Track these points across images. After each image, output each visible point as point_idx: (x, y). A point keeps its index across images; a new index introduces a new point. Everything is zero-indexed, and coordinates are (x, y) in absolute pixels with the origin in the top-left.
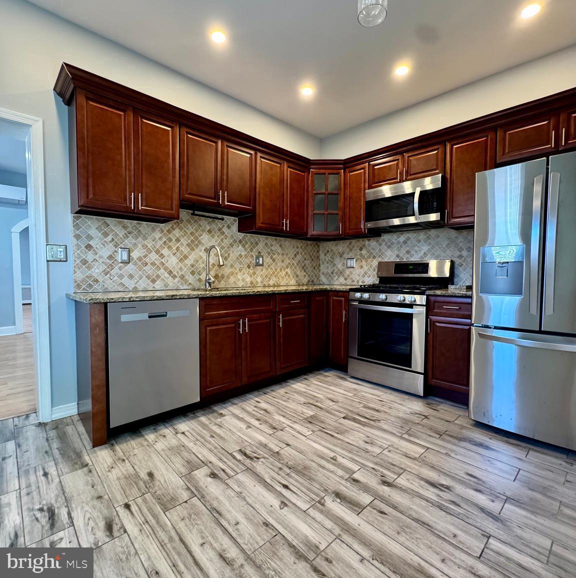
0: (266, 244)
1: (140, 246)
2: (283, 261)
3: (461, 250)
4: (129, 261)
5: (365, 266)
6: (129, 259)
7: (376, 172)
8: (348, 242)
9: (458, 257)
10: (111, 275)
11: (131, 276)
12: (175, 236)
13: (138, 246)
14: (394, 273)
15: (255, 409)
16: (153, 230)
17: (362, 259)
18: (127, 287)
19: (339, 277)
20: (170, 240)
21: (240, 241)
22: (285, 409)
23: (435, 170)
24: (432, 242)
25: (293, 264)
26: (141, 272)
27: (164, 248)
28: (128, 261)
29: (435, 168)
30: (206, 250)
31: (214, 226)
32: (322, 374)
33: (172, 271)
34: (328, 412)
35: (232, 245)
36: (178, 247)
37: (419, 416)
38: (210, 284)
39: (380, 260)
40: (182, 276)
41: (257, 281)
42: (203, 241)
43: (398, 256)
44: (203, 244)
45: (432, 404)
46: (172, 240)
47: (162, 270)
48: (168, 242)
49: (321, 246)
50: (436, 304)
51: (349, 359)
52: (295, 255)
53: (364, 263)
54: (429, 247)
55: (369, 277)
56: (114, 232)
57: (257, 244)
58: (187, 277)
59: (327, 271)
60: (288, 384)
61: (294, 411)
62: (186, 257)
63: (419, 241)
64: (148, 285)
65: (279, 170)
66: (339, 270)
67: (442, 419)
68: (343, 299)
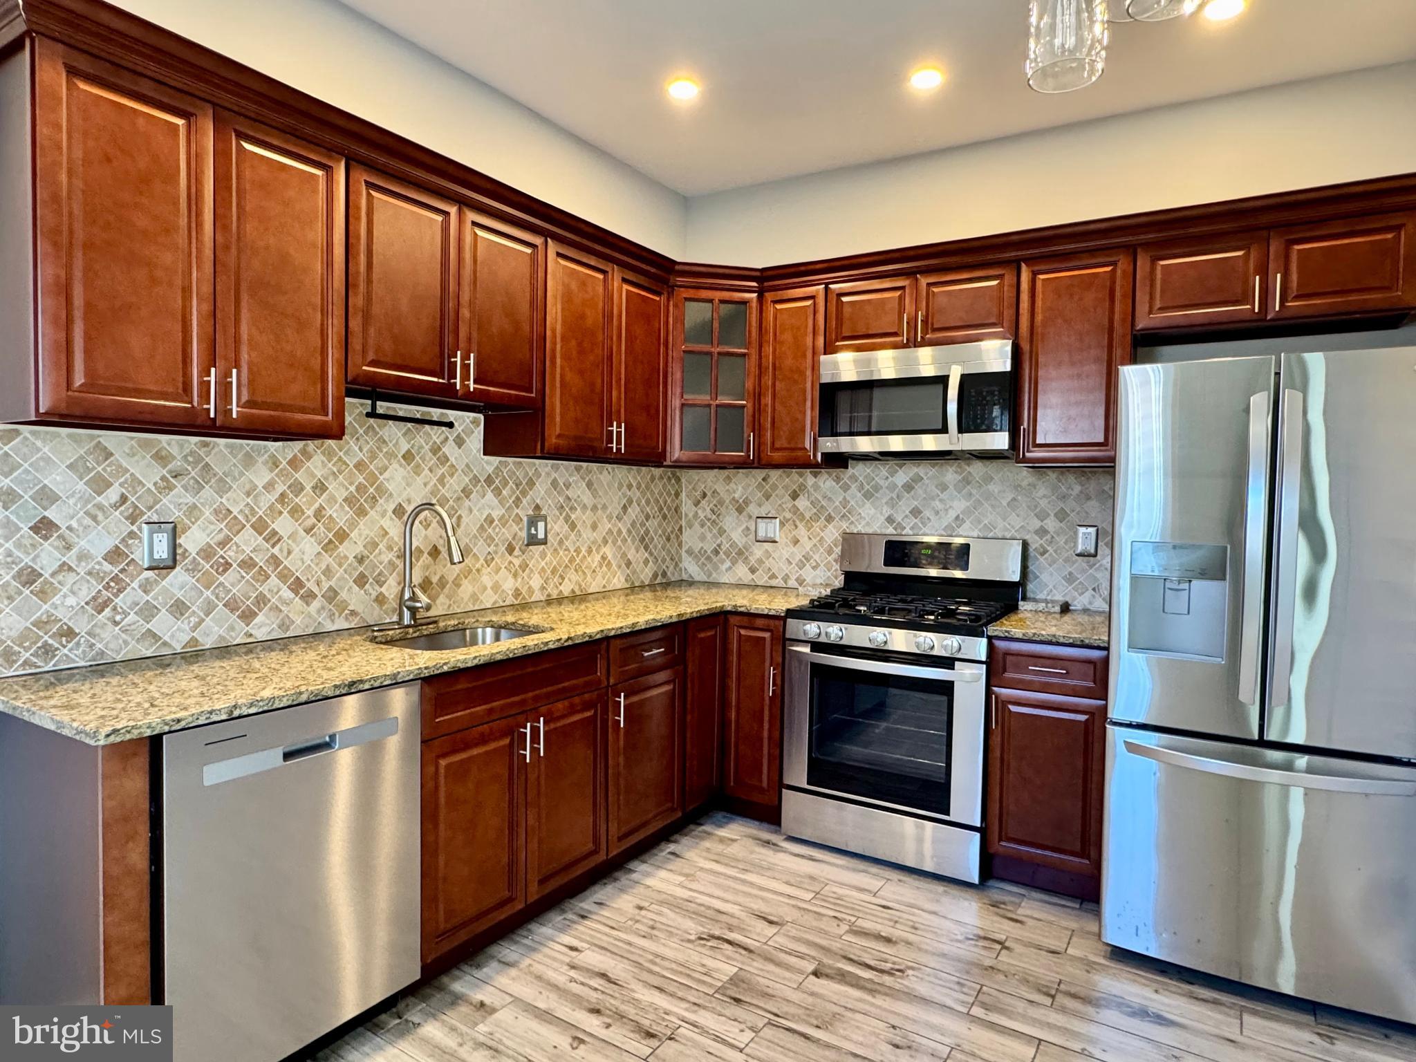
0: (554, 483)
1: (207, 513)
2: (594, 527)
3: (1042, 516)
4: (175, 561)
5: (804, 540)
6: (174, 554)
7: (847, 311)
8: (759, 474)
9: (1036, 532)
10: (115, 609)
11: (179, 608)
12: (313, 475)
13: (202, 513)
14: (886, 564)
15: (573, 973)
16: (249, 461)
17: (798, 523)
18: (165, 644)
19: (734, 563)
20: (298, 488)
21: (489, 481)
22: (655, 963)
23: (993, 325)
24: (974, 492)
25: (620, 532)
26: (209, 593)
27: (281, 513)
28: (170, 563)
29: (993, 320)
30: (399, 511)
31: (420, 440)
32: (709, 834)
33: (303, 579)
34: (769, 959)
35: (467, 492)
36: (321, 509)
37: (986, 943)
38: (413, 611)
39: (845, 525)
40: (332, 594)
41: (530, 587)
42: (390, 487)
43: (890, 520)
44: (391, 495)
45: (1004, 903)
46: (302, 489)
47: (274, 581)
48: (291, 495)
49: (683, 480)
50: (1009, 658)
51: (786, 793)
52: (625, 508)
53: (802, 532)
54: (968, 504)
55: (814, 568)
56: (128, 475)
57: (531, 483)
58: (344, 595)
59: (701, 545)
60: (634, 876)
61: (680, 969)
62: (342, 536)
63: (943, 487)
64: (232, 628)
65: (600, 289)
66: (734, 545)
67: (1039, 948)
68: (767, 635)
